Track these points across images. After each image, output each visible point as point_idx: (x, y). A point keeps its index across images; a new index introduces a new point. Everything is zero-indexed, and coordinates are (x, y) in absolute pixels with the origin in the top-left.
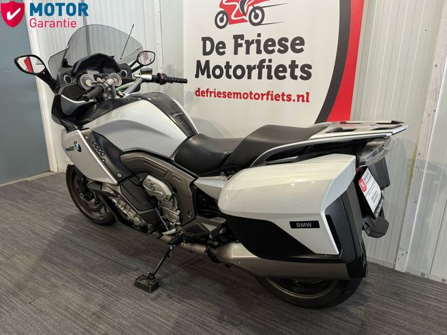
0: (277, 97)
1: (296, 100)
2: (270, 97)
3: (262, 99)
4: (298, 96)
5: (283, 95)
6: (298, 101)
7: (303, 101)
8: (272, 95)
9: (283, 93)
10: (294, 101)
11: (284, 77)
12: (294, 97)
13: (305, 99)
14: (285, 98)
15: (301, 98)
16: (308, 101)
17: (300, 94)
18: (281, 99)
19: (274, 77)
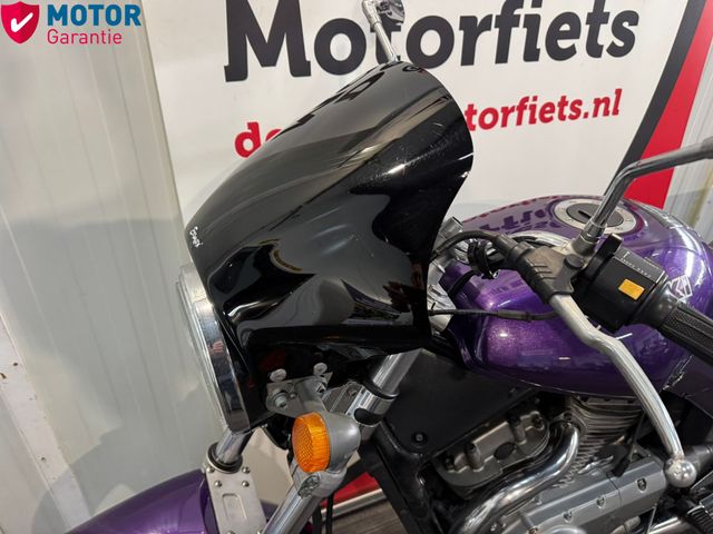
0: (546, 114)
1: (591, 115)
2: (527, 114)
3: (504, 124)
4: (597, 102)
5: (563, 103)
6: (595, 114)
7: (606, 113)
8: (533, 108)
9: (564, 98)
10: (586, 115)
11: (571, 52)
12: (588, 107)
13: (611, 108)
14: (567, 111)
15: (602, 106)
16: (616, 112)
17: (601, 97)
18: (556, 115)
19: (544, 54)
